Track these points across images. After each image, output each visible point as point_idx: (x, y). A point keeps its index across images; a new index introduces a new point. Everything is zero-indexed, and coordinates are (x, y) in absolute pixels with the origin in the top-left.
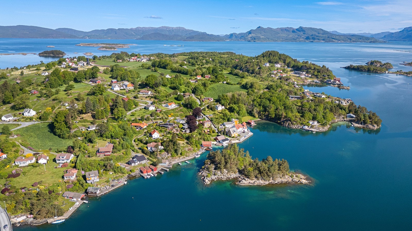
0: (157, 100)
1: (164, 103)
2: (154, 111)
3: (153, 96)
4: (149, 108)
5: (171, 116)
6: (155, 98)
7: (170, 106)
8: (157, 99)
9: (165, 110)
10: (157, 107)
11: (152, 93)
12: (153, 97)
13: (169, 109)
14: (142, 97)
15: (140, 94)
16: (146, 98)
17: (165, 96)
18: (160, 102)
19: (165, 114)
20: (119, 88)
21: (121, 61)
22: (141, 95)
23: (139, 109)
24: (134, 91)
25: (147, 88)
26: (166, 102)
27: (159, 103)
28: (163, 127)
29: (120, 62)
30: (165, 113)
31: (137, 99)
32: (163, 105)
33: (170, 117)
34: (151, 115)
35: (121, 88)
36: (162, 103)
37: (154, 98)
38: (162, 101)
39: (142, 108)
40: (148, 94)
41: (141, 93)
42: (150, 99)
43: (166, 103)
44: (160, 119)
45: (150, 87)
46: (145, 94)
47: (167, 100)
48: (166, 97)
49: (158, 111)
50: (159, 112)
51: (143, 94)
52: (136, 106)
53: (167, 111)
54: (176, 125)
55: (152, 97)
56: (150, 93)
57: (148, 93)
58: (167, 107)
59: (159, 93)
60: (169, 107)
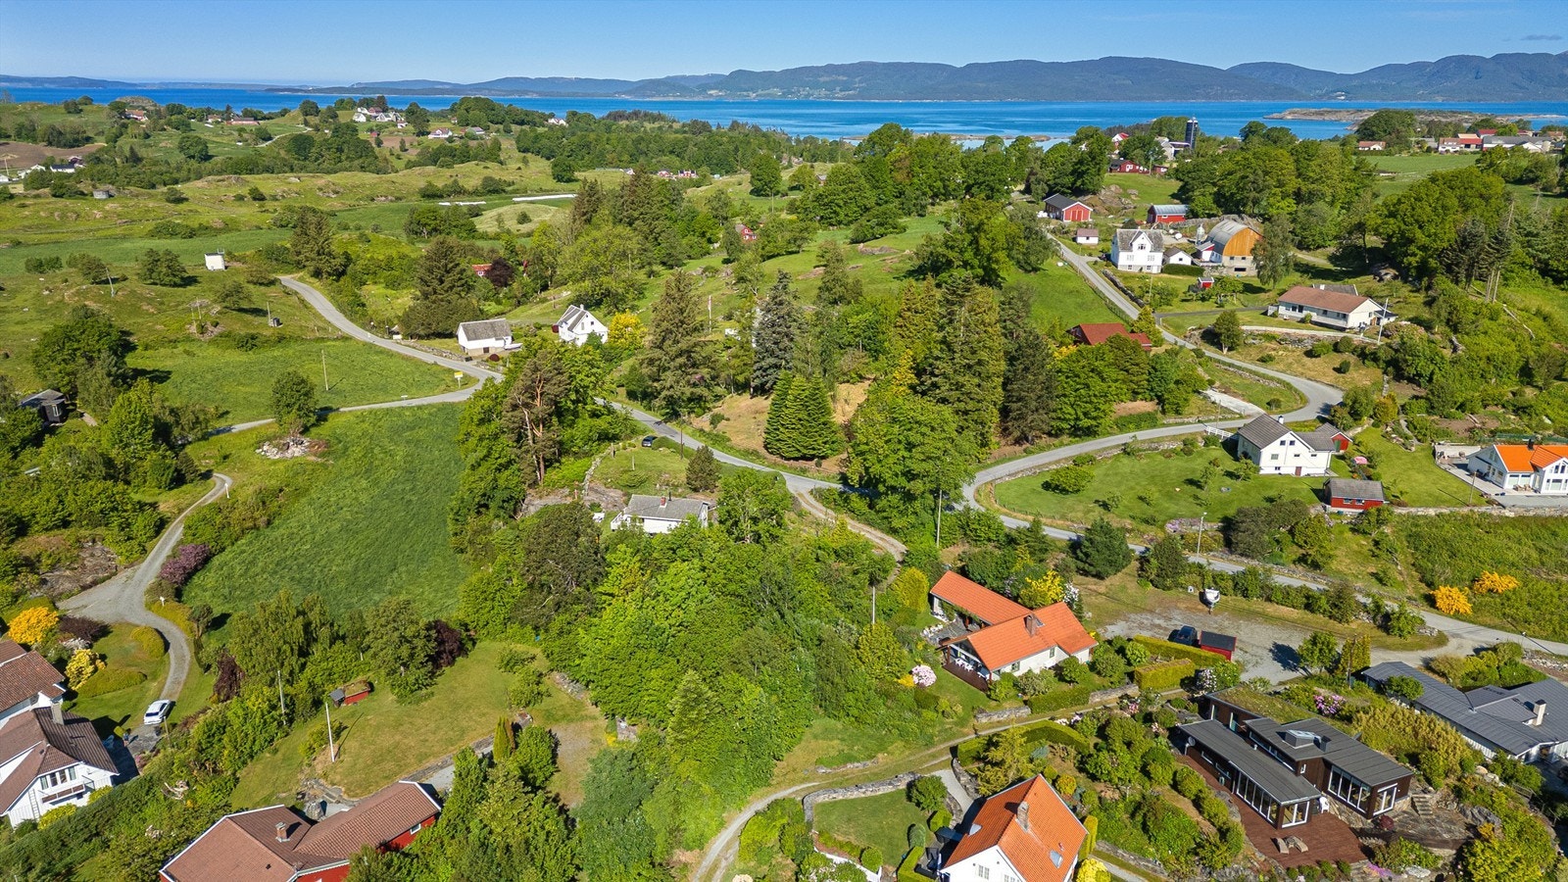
0: (1404, 392)
1: (1472, 436)
2: (1305, 493)
3: (1379, 341)
4: (1266, 453)
5: (1464, 606)
6: (1397, 366)
7: (1521, 481)
8: (1411, 380)
9: (1432, 512)
10: (1361, 460)
11: (1384, 321)
12: (1374, 358)
13: (1495, 511)
14: (1274, 345)
15: (1274, 315)
16: (1310, 354)
17: (1515, 366)
18: (1431, 409)
19: (1404, 556)
20: (1159, 256)
21: (1378, 147)
22: (1286, 323)
23: (1174, 438)
24: (1249, 289)
25: (1377, 274)
26: (1492, 425)
27: (1411, 425)
28: (1198, 779)
29: (1375, 152)
30: (1414, 538)
31: (1224, 356)
32: (1450, 451)
33: (1458, 616)
34: (1230, 533)
35: (1174, 260)
36: (1444, 424)
37: (1388, 363)
38: (1462, 407)
39: (1209, 441)
40: (1340, 323)
41: (1282, 310)
42: (1340, 370)
43: (1493, 433)
44: (1308, 607)
45: (1403, 275)
46: (1315, 317)
47: (1520, 410)
48: (1526, 374)
49: (1340, 503)
50: (1350, 512)
51: (1303, 321)
52: (1164, 412)
53: (1448, 530)
54: (1432, 798)
55: (1365, 355)
56: (1362, 314)
57: (1345, 317)
58: (1482, 476)
59: (1456, 331)
60: (1509, 483)
